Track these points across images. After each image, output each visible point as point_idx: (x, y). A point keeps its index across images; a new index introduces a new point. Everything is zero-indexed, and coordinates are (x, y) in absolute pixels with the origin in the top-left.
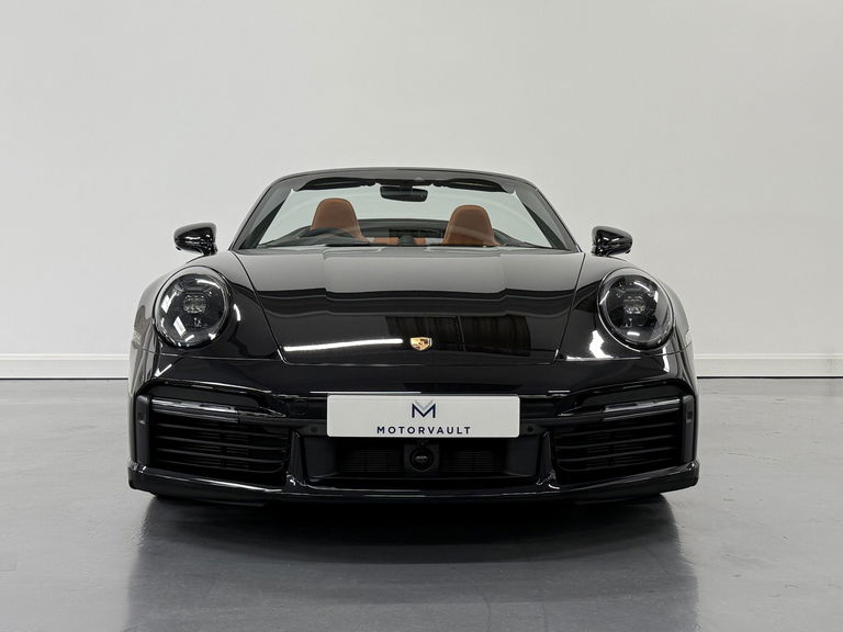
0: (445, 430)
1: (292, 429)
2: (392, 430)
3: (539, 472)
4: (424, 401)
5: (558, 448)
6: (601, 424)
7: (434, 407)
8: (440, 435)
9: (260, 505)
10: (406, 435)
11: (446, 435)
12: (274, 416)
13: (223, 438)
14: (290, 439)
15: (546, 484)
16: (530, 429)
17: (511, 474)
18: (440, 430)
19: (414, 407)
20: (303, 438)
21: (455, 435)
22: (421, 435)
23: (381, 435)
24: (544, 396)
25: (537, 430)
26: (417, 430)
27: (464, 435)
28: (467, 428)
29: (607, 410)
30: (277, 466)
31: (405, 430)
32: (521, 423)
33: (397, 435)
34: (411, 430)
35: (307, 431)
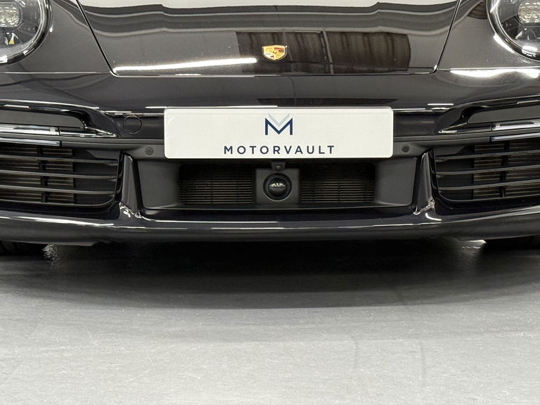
0: (304, 149)
1: (123, 152)
2: (241, 150)
3: (417, 200)
4: (279, 114)
5: (439, 174)
6: (490, 145)
7: (290, 122)
8: (299, 156)
9: (90, 244)
10: (258, 155)
11: (305, 155)
12: (102, 136)
13: (43, 166)
14: (121, 164)
15: (423, 213)
16: (406, 149)
17: (383, 203)
18: (299, 150)
19: (267, 122)
20: (136, 162)
21: (316, 155)
22: (276, 156)
23: (228, 156)
24: (423, 110)
25: (413, 150)
26: (271, 150)
27: (327, 155)
28: (331, 147)
29: (498, 128)
30: (107, 197)
31: (257, 150)
32: (395, 141)
33: (248, 155)
34: (264, 150)
35: (141, 153)
